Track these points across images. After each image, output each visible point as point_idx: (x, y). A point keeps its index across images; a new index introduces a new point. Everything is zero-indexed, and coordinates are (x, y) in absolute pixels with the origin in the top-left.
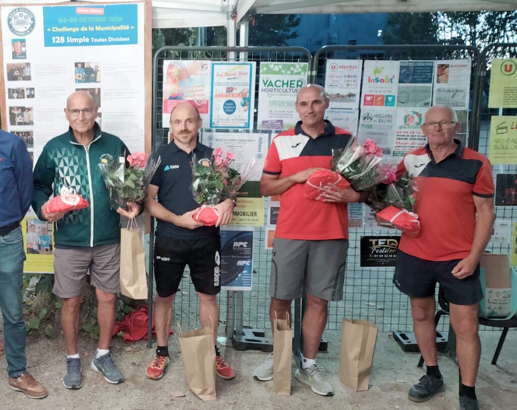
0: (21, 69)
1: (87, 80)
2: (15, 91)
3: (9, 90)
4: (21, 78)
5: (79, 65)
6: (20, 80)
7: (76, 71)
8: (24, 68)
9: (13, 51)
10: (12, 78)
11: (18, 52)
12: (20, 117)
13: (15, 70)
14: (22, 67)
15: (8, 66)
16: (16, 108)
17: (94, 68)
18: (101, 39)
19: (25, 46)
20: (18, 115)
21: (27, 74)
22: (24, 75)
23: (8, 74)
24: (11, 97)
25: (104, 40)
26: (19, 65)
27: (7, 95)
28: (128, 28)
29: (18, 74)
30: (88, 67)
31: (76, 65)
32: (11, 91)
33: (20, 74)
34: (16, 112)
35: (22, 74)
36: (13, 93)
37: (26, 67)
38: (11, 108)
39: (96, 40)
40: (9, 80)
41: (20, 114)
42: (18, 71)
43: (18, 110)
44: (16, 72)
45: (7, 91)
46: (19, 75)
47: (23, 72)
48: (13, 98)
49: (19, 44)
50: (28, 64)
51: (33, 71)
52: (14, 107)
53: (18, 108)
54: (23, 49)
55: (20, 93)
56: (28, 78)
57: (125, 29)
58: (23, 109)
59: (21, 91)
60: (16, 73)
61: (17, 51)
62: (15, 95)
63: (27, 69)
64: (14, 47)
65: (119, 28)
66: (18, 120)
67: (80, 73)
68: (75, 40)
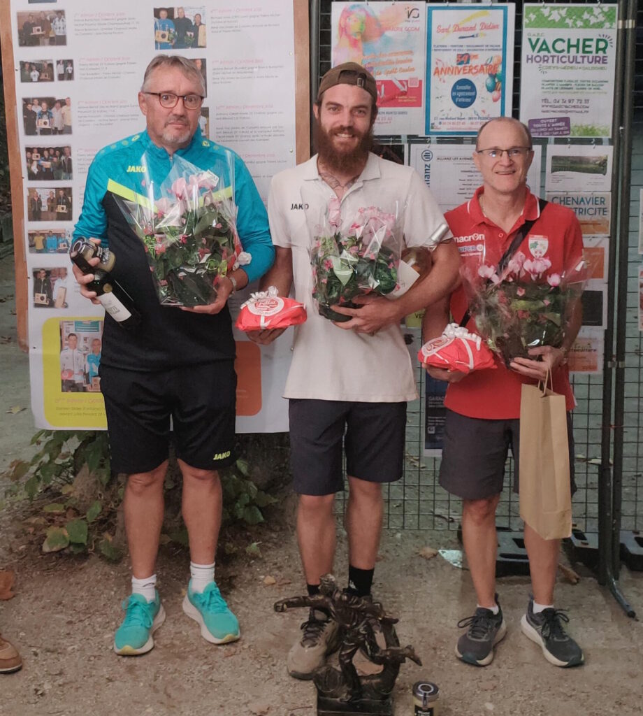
0: (45, 22)
1: (180, 43)
2: (34, 68)
3: (23, 64)
4: (47, 41)
5: (163, 14)
6: (44, 44)
7: (155, 24)
8: (51, 20)
10: (28, 39)
12: (45, 119)
13: (34, 25)
14: (48, 18)
15: (20, 16)
16: (36, 102)
20: (42, 114)
21: (59, 33)
22: (51, 36)
23: (20, 32)
24: (26, 79)
26: (42, 16)
29: (41, 33)
30: (181, 17)
31: (157, 13)
32: (27, 66)
33: (44, 32)
34: (37, 109)
35: (48, 33)
36: (31, 70)
37: (57, 19)
38: (27, 101)
41: (45, 113)
42: (40, 28)
43: (40, 104)
44: (37, 28)
46: (43, 35)
47: (50, 28)
48: (31, 81)
50: (61, 13)
52: (33, 99)
53: (41, 100)
55: (44, 71)
56: (61, 41)
58: (51, 102)
59: (46, 65)
60: (36, 31)
62: (35, 74)
63: (58, 23)
66: (41, 124)
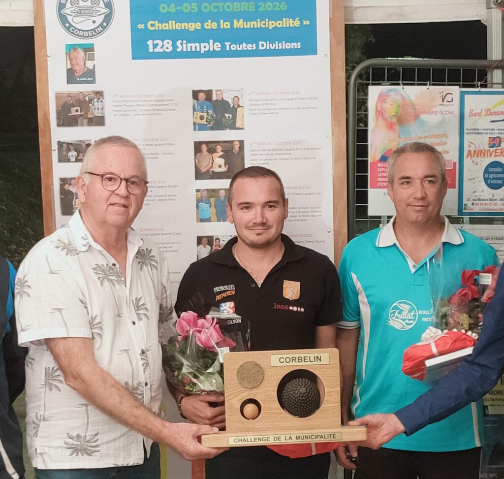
0: (84, 103)
1: (218, 125)
2: (72, 148)
3: (60, 144)
4: (85, 121)
5: (202, 96)
6: (82, 125)
7: (194, 106)
8: (90, 101)
9: (69, 67)
10: (66, 120)
11: (79, 69)
13: (73, 106)
14: (87, 99)
15: (58, 97)
16: (73, 182)
17: (230, 101)
18: (244, 44)
19: (92, 58)
21: (97, 113)
22: (89, 116)
23: (58, 113)
24: (63, 159)
25: (250, 47)
26: (81, 96)
27: (55, 155)
28: (297, 23)
29: (79, 113)
30: (220, 99)
31: (195, 94)
32: (65, 146)
33: (83, 113)
34: (74, 190)
35: (86, 114)
37: (96, 100)
38: (64, 181)
39: (234, 47)
40: (59, 125)
42: (78, 108)
44: (75, 108)
45: (55, 147)
46: (80, 116)
47: (88, 109)
49: (81, 54)
50: (99, 94)
51: (108, 108)
52: (70, 179)
54: (89, 64)
55: (82, 151)
56: (99, 121)
57: (292, 25)
59: (84, 145)
60: (74, 111)
61: (77, 68)
62: (73, 154)
63: (97, 104)
64: (71, 60)
65: (279, 24)
66: (77, 204)
67: (202, 111)
68: (193, 46)
